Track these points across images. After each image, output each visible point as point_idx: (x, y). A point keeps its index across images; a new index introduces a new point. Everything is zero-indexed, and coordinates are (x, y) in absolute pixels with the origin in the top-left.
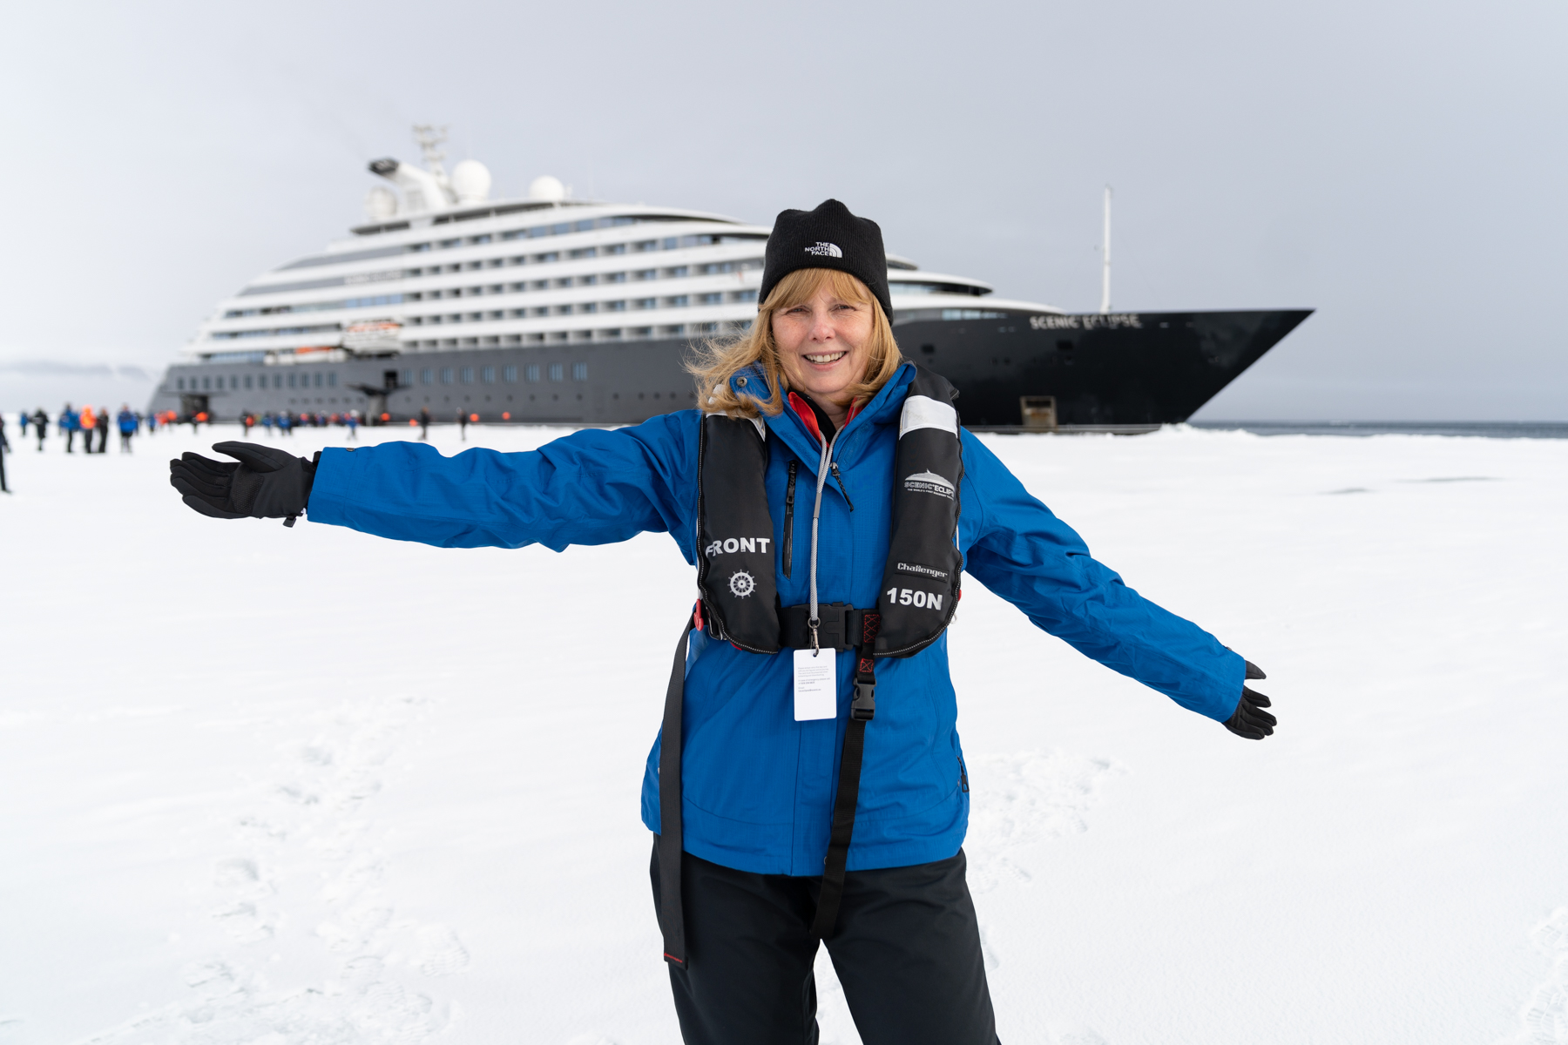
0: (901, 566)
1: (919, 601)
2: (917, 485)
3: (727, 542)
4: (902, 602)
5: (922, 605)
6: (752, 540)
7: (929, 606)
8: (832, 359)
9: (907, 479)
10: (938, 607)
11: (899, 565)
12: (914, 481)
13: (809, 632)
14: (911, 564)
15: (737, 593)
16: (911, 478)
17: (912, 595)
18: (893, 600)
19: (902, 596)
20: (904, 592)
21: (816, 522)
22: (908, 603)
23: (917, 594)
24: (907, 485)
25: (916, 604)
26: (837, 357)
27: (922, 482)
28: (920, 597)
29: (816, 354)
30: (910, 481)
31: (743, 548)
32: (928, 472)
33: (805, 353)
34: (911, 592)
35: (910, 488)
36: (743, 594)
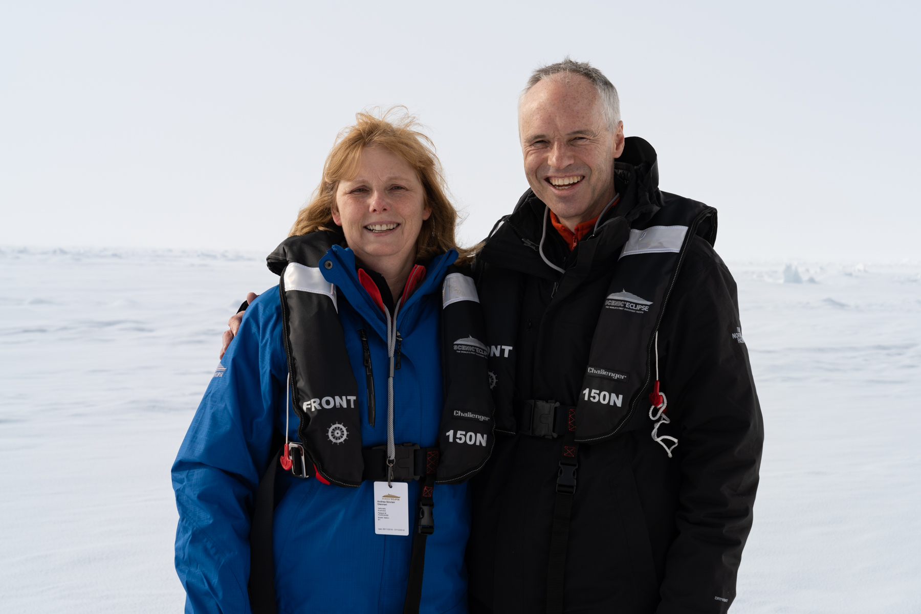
0: (457, 413)
1: (470, 440)
2: (463, 348)
3: (324, 400)
4: (458, 441)
5: (472, 443)
6: (344, 398)
7: (478, 444)
8: (388, 228)
9: (455, 343)
10: (484, 444)
11: (455, 412)
12: (461, 345)
13: (385, 468)
14: (464, 411)
15: (334, 441)
16: (458, 342)
17: (465, 436)
18: (451, 440)
19: (457, 436)
20: (460, 433)
21: (391, 380)
22: (462, 442)
23: (469, 434)
24: (455, 348)
25: (468, 442)
26: (392, 227)
27: (467, 345)
28: (471, 436)
29: (375, 224)
30: (458, 345)
31: (338, 404)
32: (471, 337)
33: (366, 224)
34: (464, 433)
35: (458, 350)
36: (339, 441)
